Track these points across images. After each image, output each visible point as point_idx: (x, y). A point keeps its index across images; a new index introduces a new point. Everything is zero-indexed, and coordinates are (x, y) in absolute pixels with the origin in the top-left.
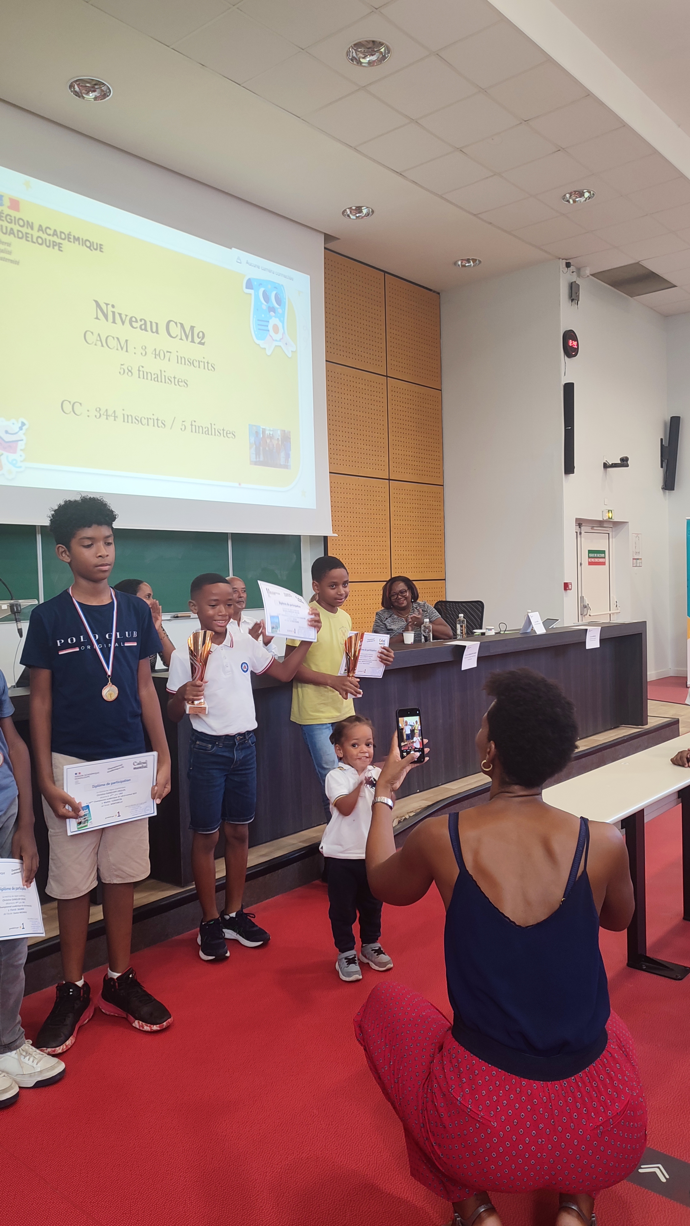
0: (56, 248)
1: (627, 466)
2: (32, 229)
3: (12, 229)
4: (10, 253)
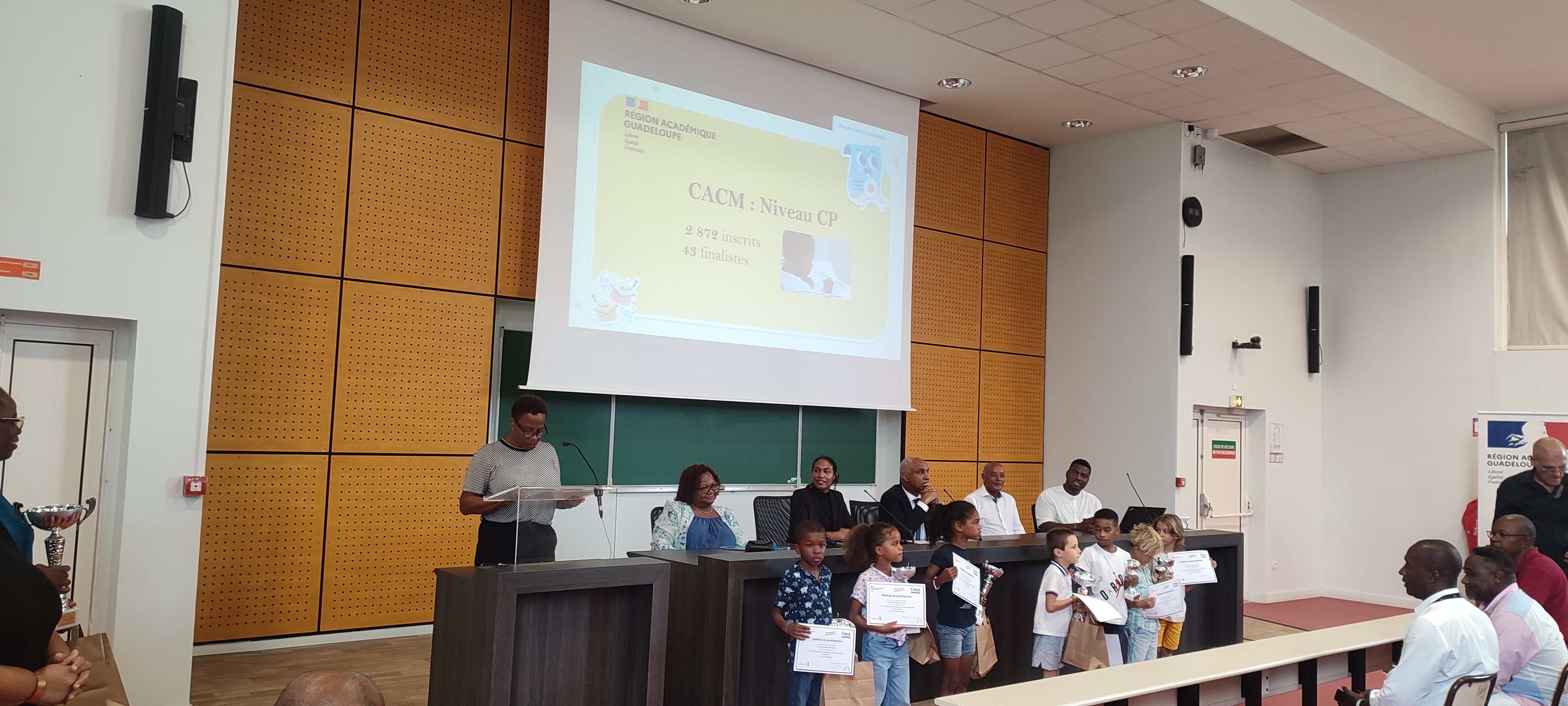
0: (676, 138)
1: (1259, 347)
2: (657, 124)
3: (640, 125)
4: (637, 144)
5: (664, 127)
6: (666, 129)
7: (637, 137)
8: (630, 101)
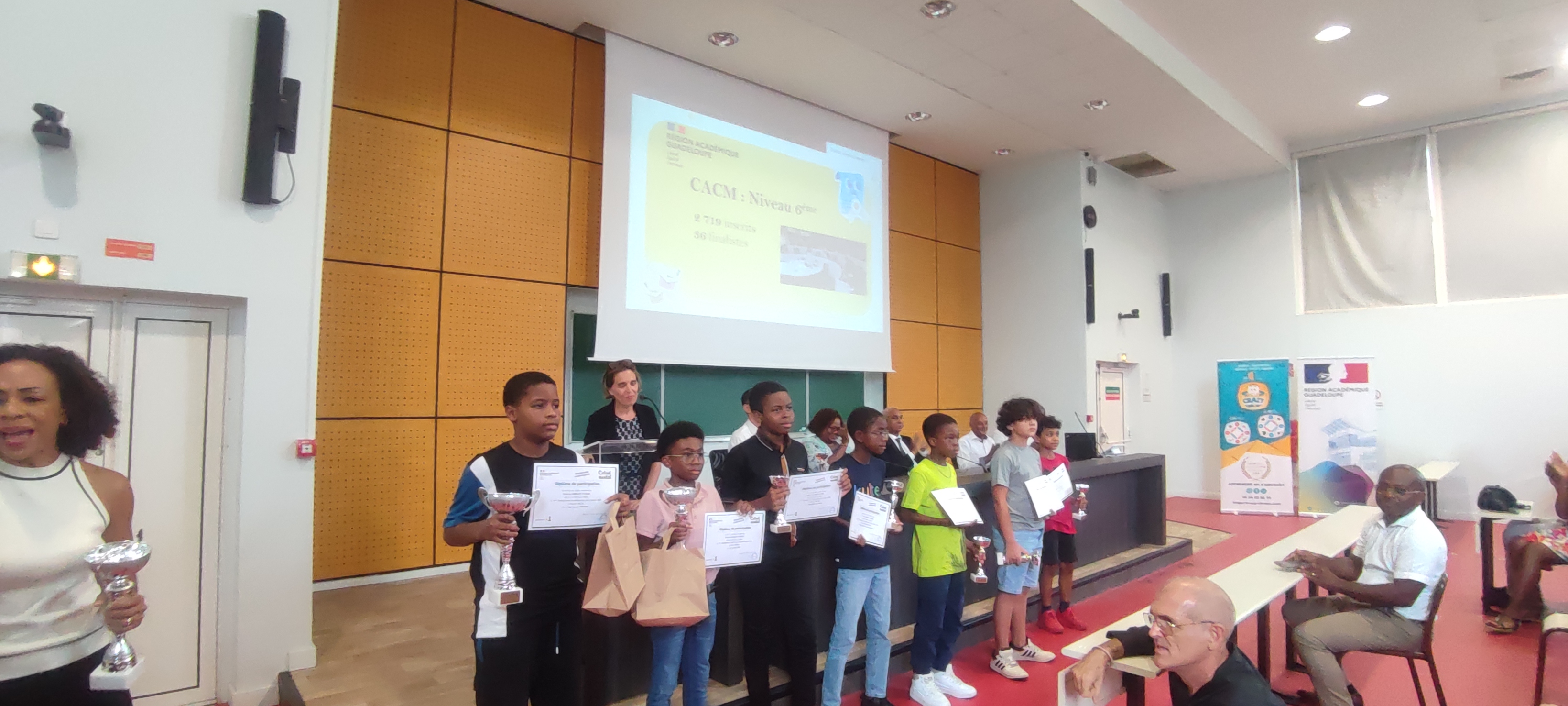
0: (707, 156)
1: (1138, 317)
2: (692, 144)
3: (679, 145)
4: (676, 160)
5: (697, 147)
6: (700, 149)
7: (677, 154)
8: (671, 126)
